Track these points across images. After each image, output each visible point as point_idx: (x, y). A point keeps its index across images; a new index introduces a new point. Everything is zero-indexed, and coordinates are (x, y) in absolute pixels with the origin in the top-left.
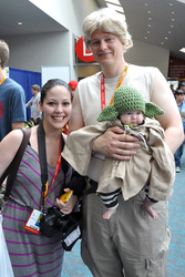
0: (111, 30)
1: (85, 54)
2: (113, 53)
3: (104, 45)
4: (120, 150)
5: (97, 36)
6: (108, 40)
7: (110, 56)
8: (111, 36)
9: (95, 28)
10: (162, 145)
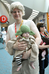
0: (20, 9)
1: (3, 21)
2: (20, 16)
3: (18, 13)
4: (22, 47)
5: (15, 10)
6: (19, 12)
7: (19, 17)
8: (20, 11)
9: (15, 7)
10: (35, 44)
